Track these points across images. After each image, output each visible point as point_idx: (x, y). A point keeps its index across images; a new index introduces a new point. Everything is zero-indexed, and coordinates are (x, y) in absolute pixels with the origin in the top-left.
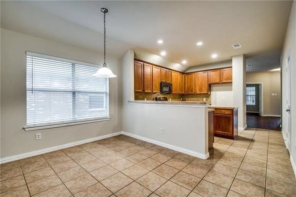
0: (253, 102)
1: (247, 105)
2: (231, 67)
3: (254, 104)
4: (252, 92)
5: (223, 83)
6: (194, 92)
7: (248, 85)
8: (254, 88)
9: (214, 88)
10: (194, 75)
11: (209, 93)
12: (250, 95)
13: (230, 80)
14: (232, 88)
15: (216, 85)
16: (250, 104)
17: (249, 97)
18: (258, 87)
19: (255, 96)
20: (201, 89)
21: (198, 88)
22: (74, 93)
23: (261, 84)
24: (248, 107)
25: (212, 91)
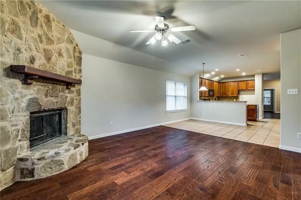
0: (269, 102)
1: (264, 105)
2: (254, 80)
3: (270, 104)
4: (268, 94)
5: (248, 90)
6: (227, 95)
7: (265, 90)
8: (270, 91)
9: (241, 93)
10: (227, 84)
11: (238, 96)
12: (266, 97)
13: (253, 88)
14: (255, 93)
15: (244, 91)
16: (266, 104)
17: (266, 98)
18: (272, 91)
19: (270, 98)
20: (232, 94)
21: (230, 93)
22: (176, 97)
23: (275, 89)
24: (265, 107)
25: (240, 95)
